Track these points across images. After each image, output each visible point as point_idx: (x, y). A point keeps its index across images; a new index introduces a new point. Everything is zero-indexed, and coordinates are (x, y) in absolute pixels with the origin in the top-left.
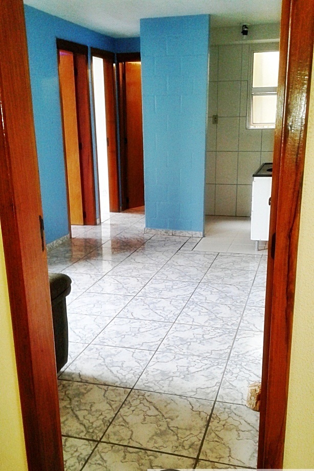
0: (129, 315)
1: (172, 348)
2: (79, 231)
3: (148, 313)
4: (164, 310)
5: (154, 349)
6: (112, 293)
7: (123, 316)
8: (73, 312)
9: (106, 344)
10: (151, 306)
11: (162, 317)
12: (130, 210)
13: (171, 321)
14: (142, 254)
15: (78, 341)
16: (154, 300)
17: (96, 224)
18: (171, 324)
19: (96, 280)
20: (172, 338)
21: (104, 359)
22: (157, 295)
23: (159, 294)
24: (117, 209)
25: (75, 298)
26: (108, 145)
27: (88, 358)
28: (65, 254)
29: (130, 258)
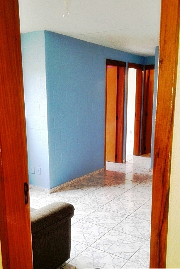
0: (120, 229)
1: (140, 260)
2: (111, 166)
3: (133, 230)
4: (143, 229)
5: (128, 258)
6: (115, 211)
7: (116, 229)
8: (88, 221)
9: (99, 248)
10: (137, 225)
11: (140, 234)
12: (145, 155)
13: (145, 239)
14: (143, 186)
15: (84, 243)
16: (140, 221)
17: (122, 162)
18: (145, 241)
19: (109, 200)
20: (142, 252)
21: (94, 260)
22: (143, 217)
23: (145, 217)
24: (138, 154)
25: (93, 211)
26: (135, 117)
27: (85, 257)
28: (98, 180)
29: (135, 188)
